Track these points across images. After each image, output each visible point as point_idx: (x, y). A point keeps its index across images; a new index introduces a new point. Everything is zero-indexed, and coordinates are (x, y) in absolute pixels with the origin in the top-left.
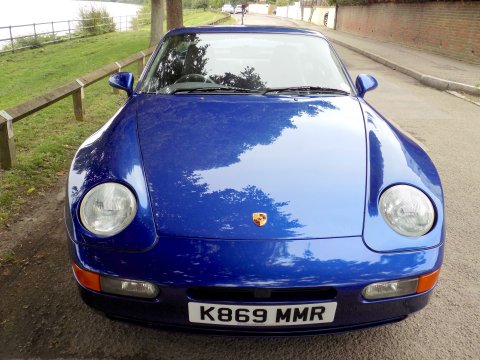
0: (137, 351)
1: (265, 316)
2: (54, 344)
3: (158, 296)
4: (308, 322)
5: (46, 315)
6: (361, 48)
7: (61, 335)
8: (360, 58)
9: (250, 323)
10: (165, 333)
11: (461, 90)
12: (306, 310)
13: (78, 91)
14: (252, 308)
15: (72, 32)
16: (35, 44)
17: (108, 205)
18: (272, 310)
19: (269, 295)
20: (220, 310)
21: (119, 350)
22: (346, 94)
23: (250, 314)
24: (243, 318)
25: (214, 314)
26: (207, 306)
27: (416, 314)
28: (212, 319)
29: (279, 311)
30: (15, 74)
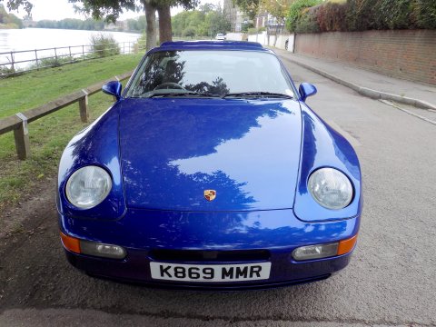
0: (114, 303)
1: (212, 273)
2: (47, 297)
3: (126, 257)
4: (248, 279)
5: (43, 274)
6: (313, 67)
7: (54, 289)
8: (313, 74)
9: (201, 279)
10: (138, 289)
11: (390, 99)
12: (246, 269)
13: (83, 98)
14: (201, 267)
15: (85, 54)
16: (55, 64)
17: (88, 184)
18: (218, 269)
19: (215, 257)
20: (176, 269)
21: (99, 303)
22: (290, 98)
23: (200, 272)
24: (195, 276)
25: (171, 271)
26: (165, 265)
27: (341, 272)
28: (170, 276)
29: (224, 269)
30: (38, 87)
